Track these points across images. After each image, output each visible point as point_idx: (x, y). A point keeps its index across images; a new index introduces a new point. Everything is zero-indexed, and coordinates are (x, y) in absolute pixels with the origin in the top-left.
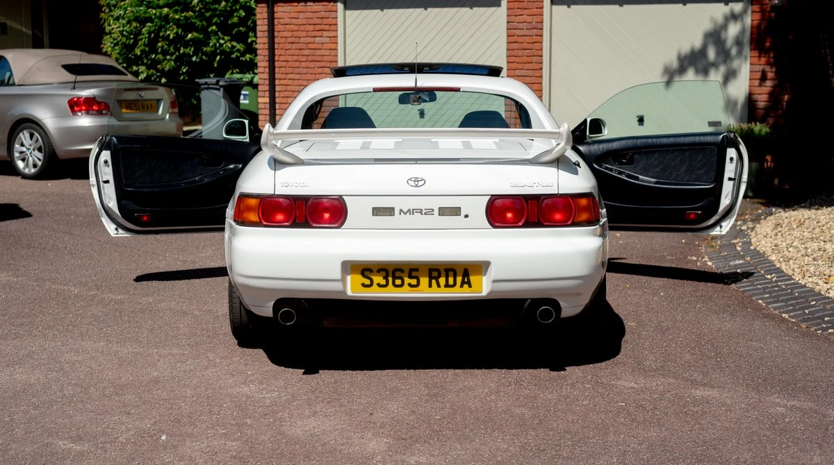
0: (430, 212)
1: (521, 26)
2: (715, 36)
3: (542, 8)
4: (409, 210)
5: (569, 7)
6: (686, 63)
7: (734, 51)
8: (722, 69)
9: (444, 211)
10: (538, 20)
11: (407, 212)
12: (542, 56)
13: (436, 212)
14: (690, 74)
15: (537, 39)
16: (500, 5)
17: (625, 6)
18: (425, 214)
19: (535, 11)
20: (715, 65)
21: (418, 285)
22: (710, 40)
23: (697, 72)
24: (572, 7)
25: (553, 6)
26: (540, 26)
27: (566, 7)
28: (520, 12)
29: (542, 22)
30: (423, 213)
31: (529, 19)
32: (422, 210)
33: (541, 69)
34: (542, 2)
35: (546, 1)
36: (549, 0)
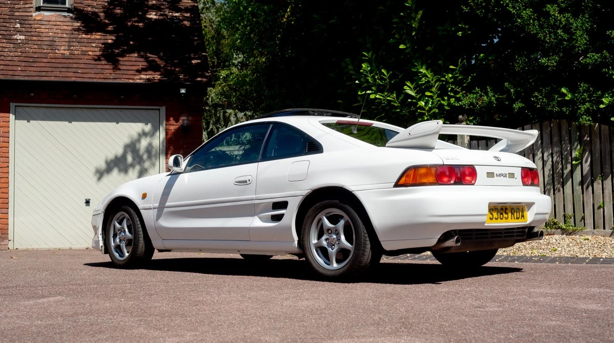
2: (132, 147)
3: (9, 122)
5: (28, 121)
6: (112, 165)
7: (145, 157)
8: (138, 168)
10: (5, 130)
12: (8, 157)
14: (115, 172)
15: (5, 144)
17: (73, 123)
19: (2, 124)
20: (132, 166)
22: (129, 149)
23: (120, 170)
24: (31, 121)
25: (17, 121)
26: (6, 135)
27: (26, 122)
29: (9, 132)
33: (8, 167)
34: (9, 117)
35: (12, 117)
36: (14, 116)
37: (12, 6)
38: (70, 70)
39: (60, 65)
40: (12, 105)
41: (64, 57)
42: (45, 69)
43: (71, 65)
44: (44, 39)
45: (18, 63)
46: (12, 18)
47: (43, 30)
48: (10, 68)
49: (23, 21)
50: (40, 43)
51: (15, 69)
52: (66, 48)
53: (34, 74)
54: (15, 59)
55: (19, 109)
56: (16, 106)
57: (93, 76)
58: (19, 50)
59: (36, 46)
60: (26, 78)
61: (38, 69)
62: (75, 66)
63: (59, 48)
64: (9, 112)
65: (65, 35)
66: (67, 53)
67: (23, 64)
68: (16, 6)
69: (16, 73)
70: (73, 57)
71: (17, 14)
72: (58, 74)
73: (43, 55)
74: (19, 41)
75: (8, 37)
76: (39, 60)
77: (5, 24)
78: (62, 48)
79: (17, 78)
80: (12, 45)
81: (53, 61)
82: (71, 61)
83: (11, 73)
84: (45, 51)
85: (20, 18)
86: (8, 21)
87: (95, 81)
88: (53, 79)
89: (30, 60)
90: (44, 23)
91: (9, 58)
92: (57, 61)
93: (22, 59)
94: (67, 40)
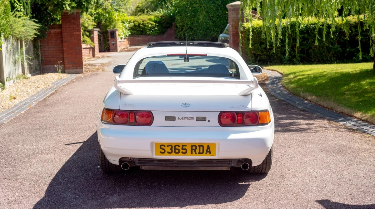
0: (192, 119)
4: (182, 118)
9: (198, 119)
11: (181, 119)
13: (195, 119)
18: (190, 120)
21: (186, 153)
30: (189, 119)
32: (188, 118)
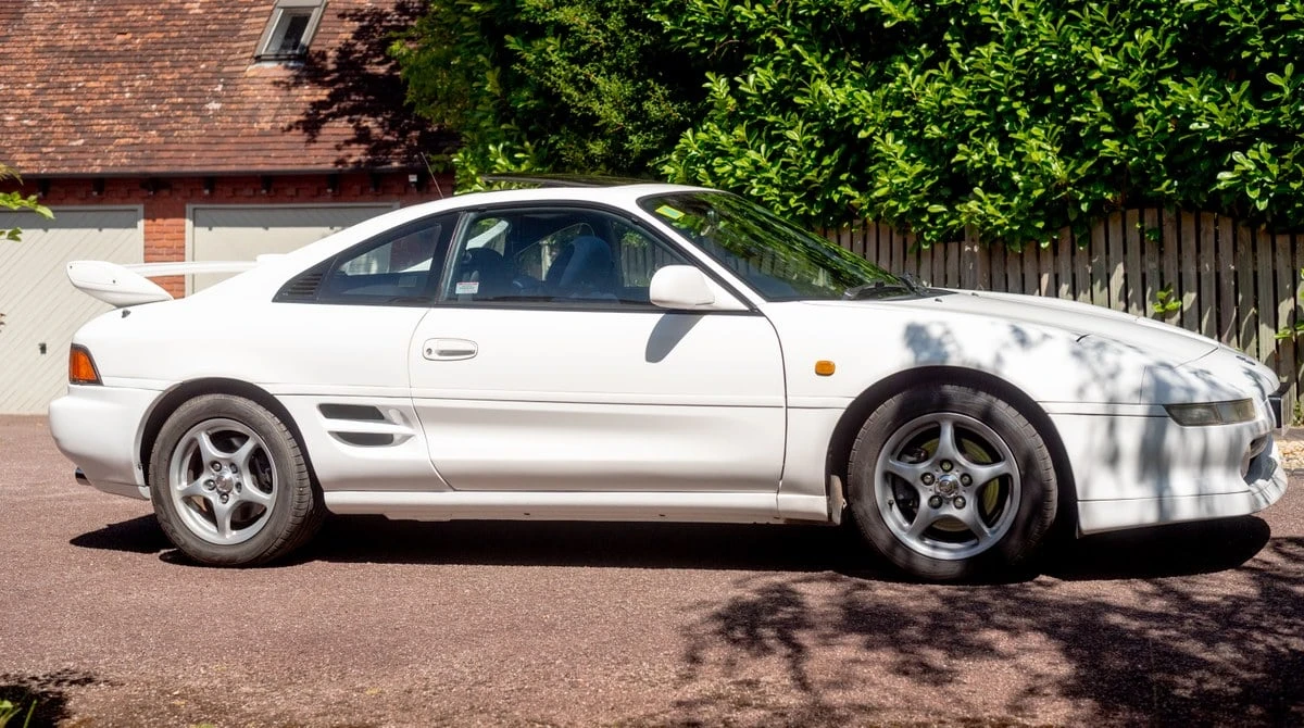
1: (160, 251)
3: (185, 231)
5: (211, 229)
16: (136, 227)
17: (271, 229)
19: (176, 235)
24: (214, 229)
25: (197, 229)
26: (182, 251)
27: (207, 229)
28: (158, 236)
29: (184, 247)
31: (170, 243)
34: (184, 225)
35: (189, 223)
36: (191, 223)
37: (225, 57)
38: (260, 153)
39: (250, 147)
40: (189, 208)
41: (263, 133)
42: (228, 154)
43: (265, 146)
44: (247, 106)
45: (194, 147)
46: (217, 74)
47: (250, 93)
48: (182, 154)
49: (230, 80)
50: (237, 113)
51: (187, 155)
52: (271, 118)
53: (210, 161)
54: (194, 140)
55: (200, 214)
56: (195, 209)
57: (288, 161)
58: (205, 126)
59: (230, 119)
60: (197, 169)
61: (220, 154)
62: (271, 146)
63: (260, 120)
64: (184, 217)
65: (278, 99)
66: (268, 127)
67: (201, 147)
68: (232, 57)
69: (187, 162)
70: (274, 132)
71: (226, 69)
72: (240, 160)
73: (233, 132)
74: (211, 113)
75: (198, 108)
76: (226, 140)
77: (201, 87)
78: (266, 119)
79: (185, 169)
80: (198, 119)
81: (244, 140)
82: (268, 139)
83: (180, 162)
84: (240, 125)
85: (228, 75)
86: (210, 81)
87: (289, 168)
88: (233, 168)
89: (212, 140)
90: (257, 81)
91: (186, 140)
92: (250, 140)
93: (204, 139)
94: (277, 106)
